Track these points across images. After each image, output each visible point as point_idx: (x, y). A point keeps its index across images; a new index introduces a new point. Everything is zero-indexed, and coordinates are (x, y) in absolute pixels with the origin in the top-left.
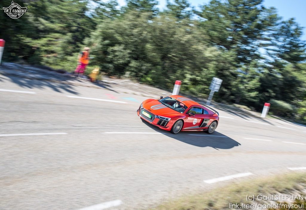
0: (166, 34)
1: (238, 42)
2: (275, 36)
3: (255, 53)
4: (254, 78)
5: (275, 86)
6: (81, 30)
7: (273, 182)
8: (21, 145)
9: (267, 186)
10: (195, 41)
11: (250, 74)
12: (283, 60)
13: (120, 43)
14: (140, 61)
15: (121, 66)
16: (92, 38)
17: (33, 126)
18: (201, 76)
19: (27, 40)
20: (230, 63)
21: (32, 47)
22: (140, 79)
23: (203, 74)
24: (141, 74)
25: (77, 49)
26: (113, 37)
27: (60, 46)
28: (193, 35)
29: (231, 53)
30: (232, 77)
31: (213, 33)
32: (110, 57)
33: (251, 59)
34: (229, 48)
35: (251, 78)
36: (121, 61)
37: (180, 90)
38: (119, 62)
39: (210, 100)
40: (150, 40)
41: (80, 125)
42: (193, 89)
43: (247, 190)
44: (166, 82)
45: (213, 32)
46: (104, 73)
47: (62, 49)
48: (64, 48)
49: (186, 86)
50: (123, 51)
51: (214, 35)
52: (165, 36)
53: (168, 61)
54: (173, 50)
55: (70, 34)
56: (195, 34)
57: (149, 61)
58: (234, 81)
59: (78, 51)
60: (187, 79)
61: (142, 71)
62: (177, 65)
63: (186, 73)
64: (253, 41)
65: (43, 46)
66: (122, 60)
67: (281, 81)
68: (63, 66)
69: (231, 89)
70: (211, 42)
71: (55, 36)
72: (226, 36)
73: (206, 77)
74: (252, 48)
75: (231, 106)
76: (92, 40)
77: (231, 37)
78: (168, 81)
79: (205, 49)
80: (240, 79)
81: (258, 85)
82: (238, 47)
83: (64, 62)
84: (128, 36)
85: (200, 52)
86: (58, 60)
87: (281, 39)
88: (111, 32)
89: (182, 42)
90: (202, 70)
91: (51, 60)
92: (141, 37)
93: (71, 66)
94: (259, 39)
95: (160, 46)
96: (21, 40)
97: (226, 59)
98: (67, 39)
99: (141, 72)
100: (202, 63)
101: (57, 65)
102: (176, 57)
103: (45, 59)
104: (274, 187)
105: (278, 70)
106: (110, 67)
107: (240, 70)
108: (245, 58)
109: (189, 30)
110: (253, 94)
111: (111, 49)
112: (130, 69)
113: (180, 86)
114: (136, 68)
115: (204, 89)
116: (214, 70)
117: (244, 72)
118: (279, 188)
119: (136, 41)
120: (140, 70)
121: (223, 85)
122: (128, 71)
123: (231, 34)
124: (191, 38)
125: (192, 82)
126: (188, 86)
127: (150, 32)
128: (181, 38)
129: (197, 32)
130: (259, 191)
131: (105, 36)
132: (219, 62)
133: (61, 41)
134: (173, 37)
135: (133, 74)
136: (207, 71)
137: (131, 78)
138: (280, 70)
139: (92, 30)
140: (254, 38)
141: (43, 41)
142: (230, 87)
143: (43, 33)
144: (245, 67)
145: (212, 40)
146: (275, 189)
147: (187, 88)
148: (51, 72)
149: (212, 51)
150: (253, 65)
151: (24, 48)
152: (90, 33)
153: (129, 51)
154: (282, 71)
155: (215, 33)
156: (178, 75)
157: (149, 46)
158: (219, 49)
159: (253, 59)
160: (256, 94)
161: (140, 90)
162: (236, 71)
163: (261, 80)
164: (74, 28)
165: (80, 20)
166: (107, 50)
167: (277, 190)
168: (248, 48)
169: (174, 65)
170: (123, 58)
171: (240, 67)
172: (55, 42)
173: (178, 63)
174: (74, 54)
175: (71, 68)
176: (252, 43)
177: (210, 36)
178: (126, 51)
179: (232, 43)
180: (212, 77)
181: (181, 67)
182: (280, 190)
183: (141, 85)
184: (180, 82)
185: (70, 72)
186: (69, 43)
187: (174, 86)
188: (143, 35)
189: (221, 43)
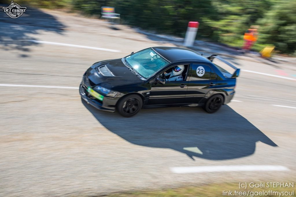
27: (237, 26)
65: (224, 26)
91: (230, 39)
131: (281, 16)
133: (237, 22)
141: (223, 22)
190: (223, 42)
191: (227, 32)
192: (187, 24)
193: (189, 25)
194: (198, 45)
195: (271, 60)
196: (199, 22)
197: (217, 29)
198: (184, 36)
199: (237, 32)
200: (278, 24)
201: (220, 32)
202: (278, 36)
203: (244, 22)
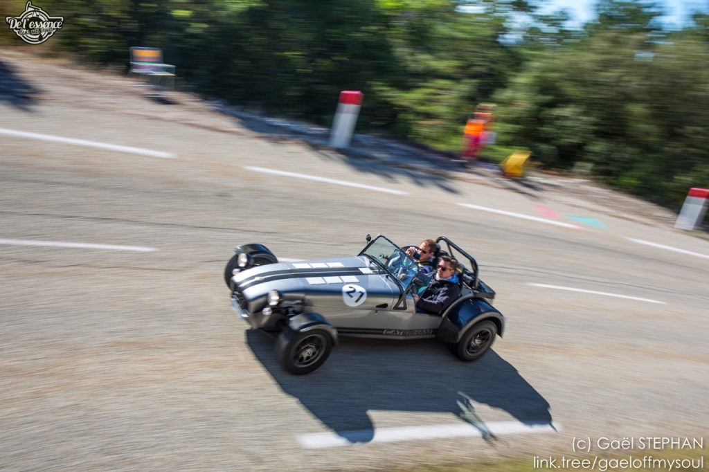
6: (495, 73)
21: (395, 105)
27: (452, 104)
32: (546, 129)
36: (575, 140)
46: (537, 163)
48: (457, 109)
55: (475, 81)
62: (702, 152)
65: (420, 104)
71: (440, 85)
78: (668, 186)
83: (454, 137)
91: (433, 133)
96: (378, 92)
98: (467, 91)
103: (417, 129)
111: (557, 112)
112: (585, 157)
114: (605, 156)
122: (585, 160)
131: (544, 86)
133: (450, 96)
134: (696, 90)
135: (598, 167)
137: (594, 175)
139: (509, 73)
141: (419, 94)
151: (380, 108)
152: (507, 79)
153: (592, 119)
157: (637, 109)
161: (610, 202)
164: (479, 69)
165: (493, 53)
166: (539, 114)
169: (689, 153)
183: (613, 192)
186: (471, 99)
187: (684, 200)
190: (419, 141)
191: (429, 116)
192: (338, 95)
193: (341, 97)
194: (363, 146)
195: (525, 182)
196: (363, 91)
197: (405, 110)
198: (330, 124)
199: (450, 116)
200: (536, 104)
201: (411, 117)
202: (538, 130)
203: (467, 94)
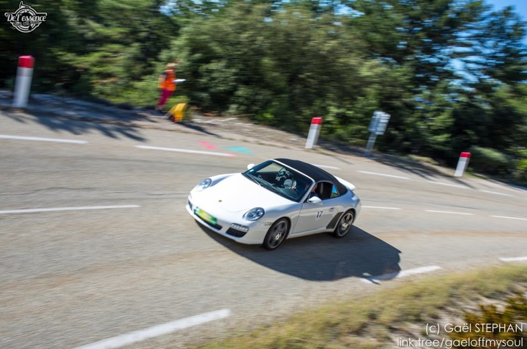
0: (295, 39)
1: (416, 51)
2: (478, 40)
3: (445, 68)
4: (443, 111)
5: (478, 124)
6: (156, 37)
7: (474, 281)
8: (70, 225)
9: (466, 286)
10: (344, 50)
11: (437, 104)
12: (493, 79)
13: (219, 58)
14: (254, 86)
15: (222, 95)
16: (173, 51)
17: (85, 194)
18: (354, 109)
19: (69, 57)
20: (403, 86)
21: (76, 68)
22: (254, 116)
23: (359, 105)
24: (255, 108)
25: (149, 69)
26: (207, 47)
27: (121, 64)
28: (340, 40)
29: (404, 69)
30: (407, 110)
31: (372, 36)
32: (204, 80)
33: (438, 78)
34: (400, 61)
35: (438, 110)
36: (222, 88)
37: (321, 133)
38: (218, 88)
39: (369, 149)
40: (269, 52)
41: (161, 193)
42: (340, 131)
43: (432, 294)
44: (297, 121)
45: (374, 34)
46: (195, 108)
47: (124, 70)
48: (128, 69)
49: (329, 126)
50: (224, 70)
51: (375, 39)
52: (294, 43)
53: (298, 86)
54: (308, 67)
55: (137, 44)
56: (344, 38)
57: (267, 86)
58: (409, 117)
59: (151, 73)
60: (330, 115)
61: (256, 103)
62: (314, 91)
63: (330, 105)
64: (442, 49)
65: (95, 66)
66: (223, 85)
67: (488, 114)
68: (128, 98)
69: (404, 130)
70: (370, 51)
71: (112, 48)
72: (395, 40)
73: (362, 110)
74: (439, 60)
75: (404, 158)
76: (173, 54)
77: (405, 43)
78: (299, 119)
79: (361, 64)
80: (420, 114)
81: (450, 121)
82: (417, 59)
83: (129, 92)
84: (232, 44)
85: (351, 69)
86: (119, 89)
87: (490, 43)
88: (204, 39)
89: (321, 52)
90: (355, 100)
91: (108, 89)
92: (254, 46)
93: (142, 98)
94: (452, 44)
95: (285, 60)
96: (59, 57)
97: (395, 79)
98: (133, 53)
99: (255, 105)
100: (355, 87)
101: (118, 96)
102: (313, 78)
103: (98, 87)
104: (475, 289)
105: (484, 96)
106: (202, 98)
107: (420, 98)
108: (427, 78)
109: (334, 32)
110: (441, 138)
111: (205, 67)
112: (237, 101)
113: (320, 126)
114: (247, 99)
115: (359, 131)
116: (377, 98)
117: (427, 102)
118: (484, 290)
119: (245, 53)
120: (254, 102)
121: (390, 124)
122: (234, 103)
123: (405, 38)
124: (336, 45)
125: (340, 120)
126: (334, 126)
127: (267, 38)
128: (321, 46)
129: (346, 36)
130: (452, 296)
131: (195, 46)
132: (384, 86)
133: (122, 57)
134: (307, 45)
135: (243, 108)
136: (364, 101)
137: (240, 114)
138: (489, 96)
139: (172, 37)
140: (444, 43)
141: (94, 57)
142: (402, 127)
143: (93, 45)
144: (427, 93)
145: (372, 48)
146: (478, 292)
147: (331, 131)
148: (109, 109)
149: (372, 67)
150: (442, 90)
151: (62, 71)
152: (169, 42)
153: (234, 70)
154: (492, 98)
155: (377, 37)
156: (316, 108)
157: (266, 61)
158: (385, 63)
159: (441, 79)
160: (447, 138)
161: (254, 133)
162: (412, 99)
163: (455, 114)
164: (143, 34)
165: (152, 21)
166: (197, 69)
167: (480, 294)
168: (434, 60)
169: (308, 92)
170: (225, 82)
171: (420, 92)
172: (114, 59)
173: (315, 89)
174: (144, 77)
175: (141, 101)
176: (440, 52)
177: (369, 41)
178: (229, 70)
179: (406, 52)
180: (373, 111)
181: (321, 95)
182: (486, 293)
183: (256, 126)
184: (320, 120)
185: (140, 107)
186: (137, 59)
187: (309, 127)
188: (256, 42)
189: (387, 53)
190: (102, 97)
193: (19, 62)
197: (86, 70)
